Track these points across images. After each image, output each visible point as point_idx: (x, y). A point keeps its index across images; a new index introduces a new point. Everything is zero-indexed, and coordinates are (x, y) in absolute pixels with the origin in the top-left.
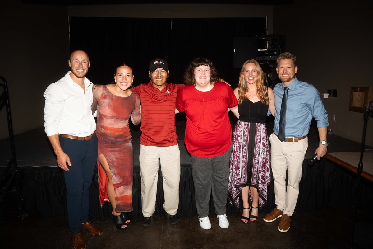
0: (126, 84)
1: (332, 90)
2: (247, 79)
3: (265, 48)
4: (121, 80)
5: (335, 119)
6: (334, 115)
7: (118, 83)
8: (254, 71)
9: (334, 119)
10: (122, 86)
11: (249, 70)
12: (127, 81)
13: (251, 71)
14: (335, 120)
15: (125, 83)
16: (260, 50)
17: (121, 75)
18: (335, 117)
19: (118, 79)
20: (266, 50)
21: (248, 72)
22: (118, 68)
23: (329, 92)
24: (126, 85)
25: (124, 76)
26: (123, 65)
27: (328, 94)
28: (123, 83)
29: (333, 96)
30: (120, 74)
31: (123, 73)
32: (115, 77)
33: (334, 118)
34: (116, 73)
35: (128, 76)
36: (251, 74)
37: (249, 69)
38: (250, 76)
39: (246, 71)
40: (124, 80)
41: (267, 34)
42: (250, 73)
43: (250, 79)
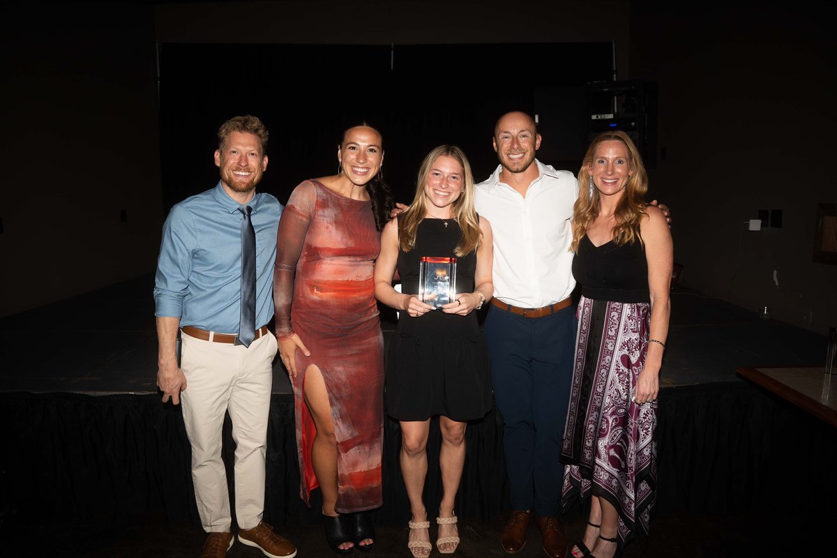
0: (365, 170)
1: (770, 212)
2: (599, 183)
3: (609, 113)
4: (354, 161)
5: (778, 280)
6: (775, 272)
7: (347, 168)
8: (620, 162)
9: (774, 282)
10: (355, 175)
11: (605, 158)
12: (368, 163)
13: (610, 162)
14: (777, 284)
15: (363, 168)
16: (597, 117)
17: (354, 148)
18: (777, 276)
19: (348, 158)
20: (611, 116)
21: (602, 162)
22: (348, 131)
23: (762, 216)
24: (365, 174)
25: (362, 149)
26: (362, 125)
27: (759, 222)
28: (359, 167)
29: (772, 226)
30: (353, 145)
31: (359, 143)
32: (339, 152)
33: (775, 278)
34: (343, 144)
35: (371, 150)
36: (610, 167)
37: (607, 156)
38: (606, 172)
39: (598, 160)
40: (361, 161)
41: (615, 80)
42: (607, 166)
43: (608, 181)
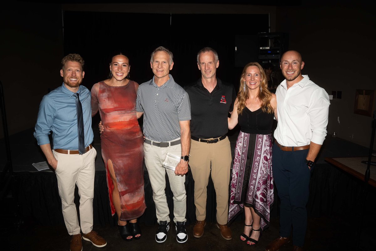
0: (122, 74)
2: (248, 84)
4: (117, 70)
7: (114, 73)
8: (257, 75)
10: (117, 76)
12: (123, 71)
13: (253, 75)
15: (121, 73)
16: (262, 48)
17: (116, 65)
19: (114, 69)
20: (268, 48)
21: (249, 75)
22: (114, 57)
25: (120, 65)
26: (119, 54)
28: (119, 73)
30: (116, 63)
31: (119, 62)
34: (112, 63)
35: (124, 65)
36: (253, 78)
37: (251, 73)
40: (120, 70)
41: (269, 32)
